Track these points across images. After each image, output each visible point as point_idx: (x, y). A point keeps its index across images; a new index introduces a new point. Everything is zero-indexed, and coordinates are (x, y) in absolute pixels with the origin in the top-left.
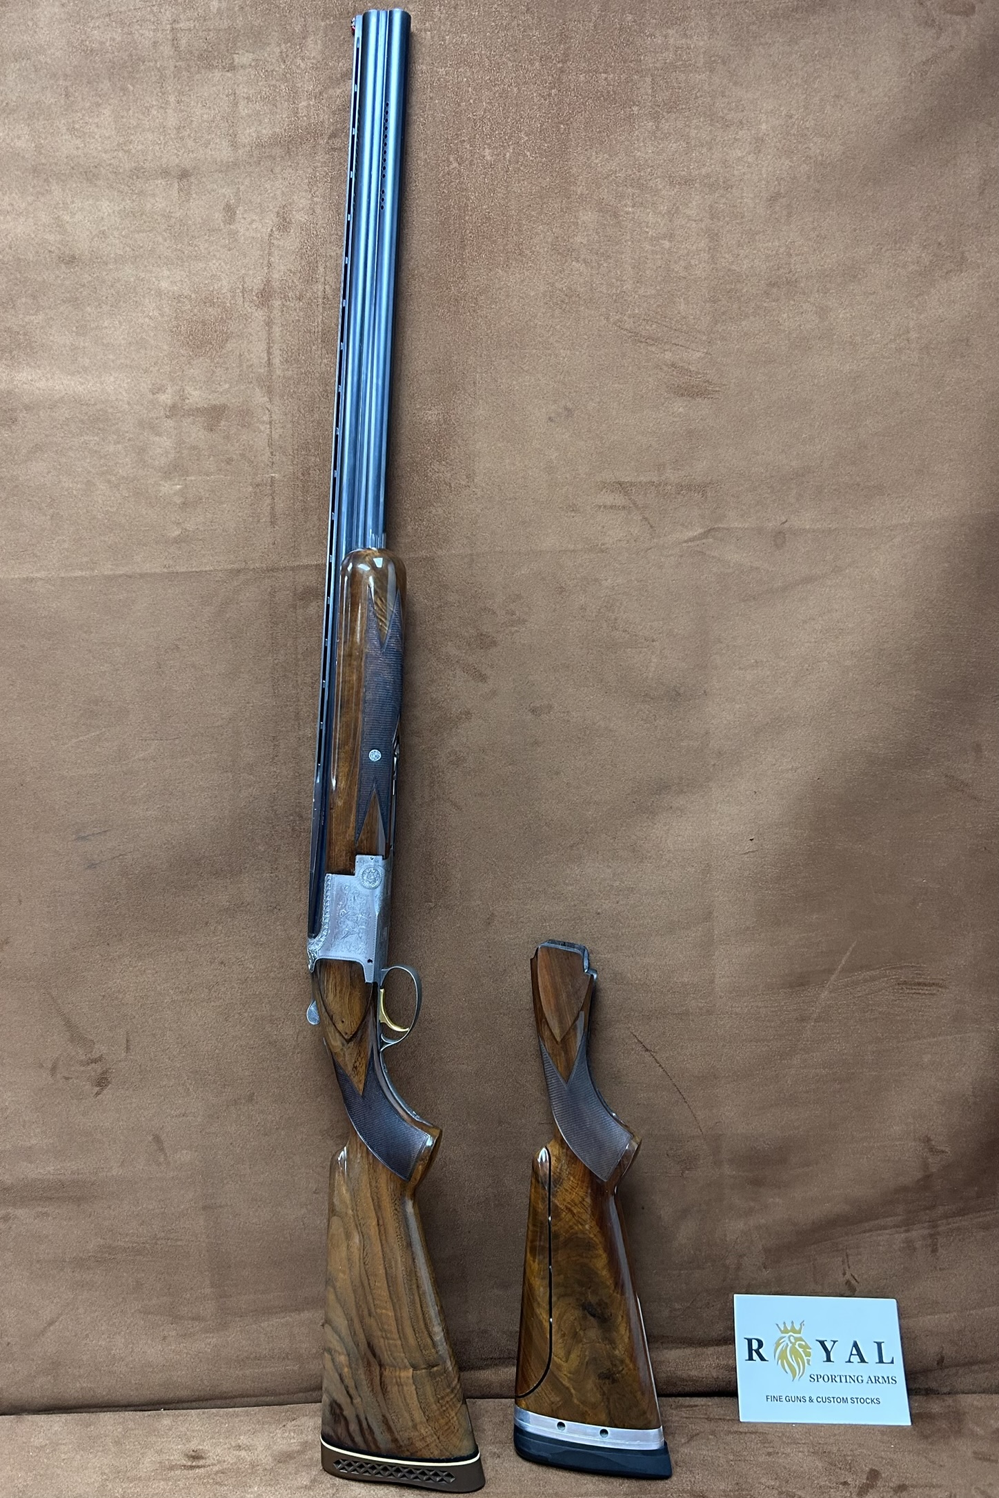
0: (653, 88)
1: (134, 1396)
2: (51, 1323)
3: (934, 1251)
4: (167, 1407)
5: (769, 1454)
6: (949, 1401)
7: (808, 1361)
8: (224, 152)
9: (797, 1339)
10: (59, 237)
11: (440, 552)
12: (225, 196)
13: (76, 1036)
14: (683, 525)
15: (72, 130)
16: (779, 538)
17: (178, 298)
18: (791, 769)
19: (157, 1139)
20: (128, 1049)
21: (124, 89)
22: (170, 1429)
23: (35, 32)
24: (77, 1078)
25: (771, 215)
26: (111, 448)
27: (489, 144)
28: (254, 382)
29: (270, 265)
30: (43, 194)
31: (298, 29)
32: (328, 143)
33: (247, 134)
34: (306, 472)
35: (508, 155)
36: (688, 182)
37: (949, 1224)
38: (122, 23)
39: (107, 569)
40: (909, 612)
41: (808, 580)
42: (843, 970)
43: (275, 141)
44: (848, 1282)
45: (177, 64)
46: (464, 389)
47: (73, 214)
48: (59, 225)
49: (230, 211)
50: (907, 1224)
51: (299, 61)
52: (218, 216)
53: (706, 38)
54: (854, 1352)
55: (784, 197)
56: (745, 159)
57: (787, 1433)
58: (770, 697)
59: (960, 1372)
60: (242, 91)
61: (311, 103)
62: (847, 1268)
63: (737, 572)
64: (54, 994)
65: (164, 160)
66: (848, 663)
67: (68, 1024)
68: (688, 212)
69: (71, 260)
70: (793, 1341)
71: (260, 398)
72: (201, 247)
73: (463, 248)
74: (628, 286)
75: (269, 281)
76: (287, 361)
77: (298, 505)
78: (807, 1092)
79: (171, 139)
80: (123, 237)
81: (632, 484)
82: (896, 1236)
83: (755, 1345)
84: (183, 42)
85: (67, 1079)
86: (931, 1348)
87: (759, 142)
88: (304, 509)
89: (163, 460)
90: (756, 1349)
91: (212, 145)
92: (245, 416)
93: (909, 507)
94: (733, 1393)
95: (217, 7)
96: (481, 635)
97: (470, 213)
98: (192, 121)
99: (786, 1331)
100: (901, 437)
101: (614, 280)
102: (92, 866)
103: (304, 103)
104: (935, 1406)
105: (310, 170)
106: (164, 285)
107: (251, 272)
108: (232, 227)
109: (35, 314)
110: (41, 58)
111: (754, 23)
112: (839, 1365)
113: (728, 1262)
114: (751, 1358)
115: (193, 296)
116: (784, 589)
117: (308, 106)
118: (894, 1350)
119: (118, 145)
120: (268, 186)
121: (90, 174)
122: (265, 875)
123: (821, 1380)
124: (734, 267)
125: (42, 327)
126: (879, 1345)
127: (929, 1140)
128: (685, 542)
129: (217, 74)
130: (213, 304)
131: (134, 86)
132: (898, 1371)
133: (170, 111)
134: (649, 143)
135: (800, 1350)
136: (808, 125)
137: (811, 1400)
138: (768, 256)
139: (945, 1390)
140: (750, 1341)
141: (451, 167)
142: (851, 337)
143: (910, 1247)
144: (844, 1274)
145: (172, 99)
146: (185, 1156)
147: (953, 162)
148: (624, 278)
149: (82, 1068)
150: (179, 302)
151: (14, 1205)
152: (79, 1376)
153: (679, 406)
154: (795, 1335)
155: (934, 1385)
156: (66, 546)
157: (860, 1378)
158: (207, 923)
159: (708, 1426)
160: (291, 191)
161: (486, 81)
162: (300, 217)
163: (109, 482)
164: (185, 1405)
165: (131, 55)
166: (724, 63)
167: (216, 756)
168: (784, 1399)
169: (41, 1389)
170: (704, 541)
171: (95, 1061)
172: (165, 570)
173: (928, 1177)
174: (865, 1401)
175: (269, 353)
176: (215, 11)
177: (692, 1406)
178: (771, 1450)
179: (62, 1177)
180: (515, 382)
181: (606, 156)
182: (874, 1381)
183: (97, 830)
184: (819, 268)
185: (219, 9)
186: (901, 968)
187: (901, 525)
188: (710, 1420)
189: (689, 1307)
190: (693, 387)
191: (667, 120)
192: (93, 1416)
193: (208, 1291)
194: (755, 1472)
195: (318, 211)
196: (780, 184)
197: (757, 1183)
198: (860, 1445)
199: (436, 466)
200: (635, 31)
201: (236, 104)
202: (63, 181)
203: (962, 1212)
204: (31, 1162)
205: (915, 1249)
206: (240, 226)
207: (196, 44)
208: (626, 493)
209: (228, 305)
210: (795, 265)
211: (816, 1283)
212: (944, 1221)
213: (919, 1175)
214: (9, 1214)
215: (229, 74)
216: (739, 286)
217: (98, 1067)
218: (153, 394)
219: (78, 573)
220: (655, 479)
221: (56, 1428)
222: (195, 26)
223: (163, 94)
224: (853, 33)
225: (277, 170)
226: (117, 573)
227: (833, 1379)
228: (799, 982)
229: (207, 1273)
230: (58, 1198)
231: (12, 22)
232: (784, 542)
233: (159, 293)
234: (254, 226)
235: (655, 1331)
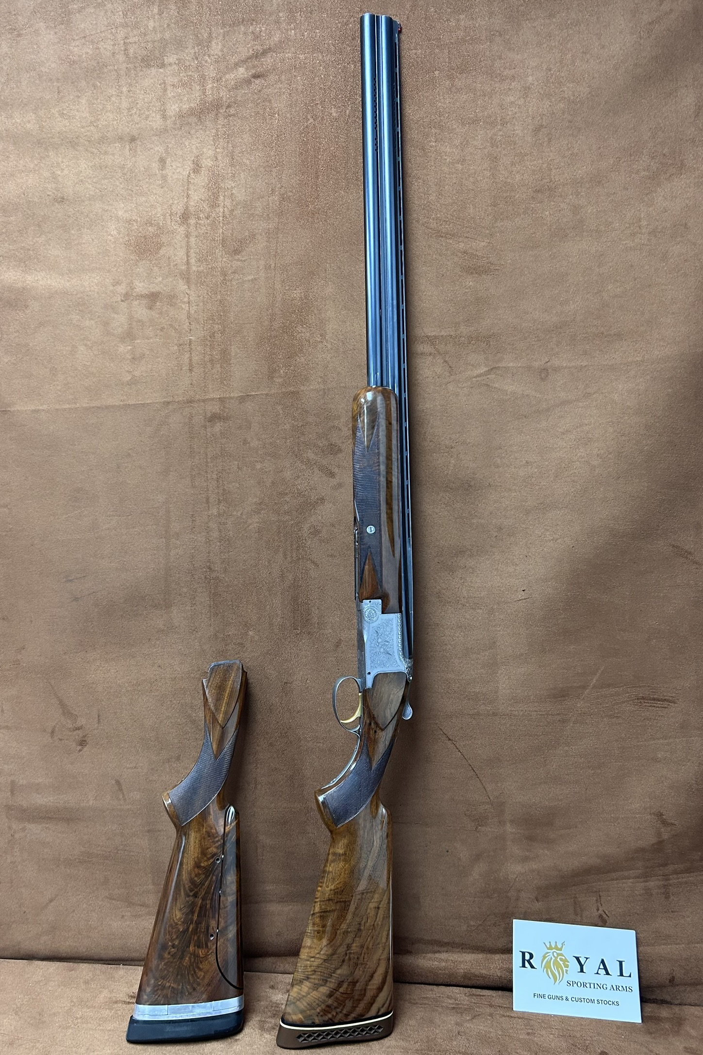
0: (449, 57)
1: (104, 954)
2: (51, 901)
3: (667, 897)
4: (125, 963)
5: (528, 1034)
6: (676, 1009)
7: (567, 971)
8: (157, 122)
9: (558, 955)
10: (54, 186)
11: (302, 388)
12: (159, 152)
13: (67, 712)
14: (473, 365)
15: (62, 115)
16: (544, 373)
17: (129, 222)
18: (553, 540)
19: (118, 782)
20: (99, 721)
21: (95, 86)
22: (122, 978)
23: (39, 52)
24: (67, 740)
25: (536, 141)
26: (87, 323)
27: (334, 105)
28: (178, 275)
29: (188, 196)
30: (44, 158)
31: (206, 35)
32: (225, 111)
33: (173, 108)
34: (212, 335)
35: (348, 112)
36: (475, 121)
37: (678, 879)
38: (92, 42)
39: (84, 403)
40: (641, 425)
41: (564, 403)
42: (594, 687)
43: (192, 112)
44: (601, 916)
45: (128, 66)
46: (318, 275)
47: (63, 170)
48: (54, 177)
49: (162, 161)
50: (646, 876)
51: (207, 58)
52: (155, 166)
53: (487, 19)
54: (602, 967)
55: (545, 127)
56: (516, 103)
57: (545, 1020)
58: (537, 488)
59: (688, 989)
60: (170, 80)
61: (215, 85)
62: (600, 905)
63: (513, 399)
64: (53, 682)
65: (120, 131)
66: (595, 463)
67: (62, 704)
68: (475, 143)
69: (62, 200)
70: (556, 956)
71: (182, 286)
72: (144, 187)
73: (317, 178)
74: (432, 198)
75: (187, 207)
76: (199, 261)
77: (207, 358)
78: (568, 775)
79: (124, 116)
80: (94, 183)
81: (436, 337)
82: (637, 884)
83: (527, 957)
84: (131, 51)
85: (61, 740)
86: (663, 970)
87: (526, 90)
88: (211, 361)
89: (120, 330)
90: (527, 960)
91: (150, 119)
92: (172, 299)
93: (641, 348)
94: (510, 989)
95: (152, 26)
96: (331, 445)
97: (322, 153)
98: (137, 103)
99: (550, 948)
100: (635, 298)
101: (422, 194)
102: (76, 599)
103: (210, 86)
104: (664, 1012)
105: (214, 131)
106: (120, 213)
107: (176, 202)
108: (163, 172)
109: (39, 237)
110: (43, 69)
111: (522, 5)
112: (589, 975)
113: (509, 894)
114: (524, 966)
115: (139, 219)
116: (548, 410)
117: (212, 88)
118: (632, 967)
119: (91, 122)
120: (187, 144)
121: (73, 144)
122: (187, 608)
123: (575, 985)
124: (509, 181)
125: (44, 245)
126: (621, 963)
127: (662, 815)
128: (475, 377)
129: (153, 70)
130: (151, 225)
131: (100, 83)
132: (634, 983)
133: (123, 98)
134: (447, 96)
135: (561, 963)
136: (563, 74)
137: (567, 999)
138: (534, 171)
139: (678, 1002)
140: (523, 954)
141: (309, 122)
142: (596, 226)
143: (648, 892)
144: (598, 910)
145: (125, 89)
146: (136, 795)
147: (675, 94)
148: (430, 192)
149: (70, 733)
150: (130, 224)
151: (29, 821)
152: (68, 937)
153: (470, 282)
154: (557, 952)
155: (668, 998)
156: (59, 388)
157: (605, 986)
158: (149, 639)
159: (488, 1010)
160: (202, 146)
161: (332, 62)
162: (207, 163)
163: (86, 345)
164: (137, 963)
165: (98, 63)
166: (500, 35)
167: (155, 527)
168: (547, 997)
169: (43, 944)
170: (488, 376)
171: (78, 729)
172: (122, 403)
173: (660, 843)
174: (608, 1003)
175: (188, 256)
176: (152, 29)
177: (480, 996)
178: (530, 1031)
179: (58, 805)
180: (353, 269)
181: (416, 108)
182: (615, 989)
183: (79, 576)
184: (573, 177)
185: (154, 27)
186: (640, 687)
187: (635, 362)
188: (491, 1006)
189: (481, 925)
190: (479, 267)
191: (460, 79)
192: (76, 965)
193: (151, 887)
194: (515, 1045)
195: (220, 158)
196: (542, 118)
197: (531, 839)
198: (599, 1034)
199: (299, 328)
200: (436, 18)
201: (165, 90)
202: (57, 149)
203: (688, 871)
204: (38, 794)
205: (652, 895)
206: (168, 172)
207: (139, 52)
208: (432, 344)
209: (161, 224)
210: (554, 176)
211: (577, 915)
212: (675, 876)
213: (654, 840)
214: (25, 826)
215: (161, 70)
216: (513, 194)
217: (80, 733)
218: (114, 286)
219: (67, 406)
220: (452, 333)
221: (51, 970)
222: (139, 40)
223: (119, 86)
224: (597, 6)
225: (193, 132)
226: (92, 405)
227: (585, 985)
228: (561, 695)
229: (150, 875)
230: (56, 818)
231: (24, 47)
232: (547, 376)
233: (118, 219)
234: (178, 171)
235: (457, 940)
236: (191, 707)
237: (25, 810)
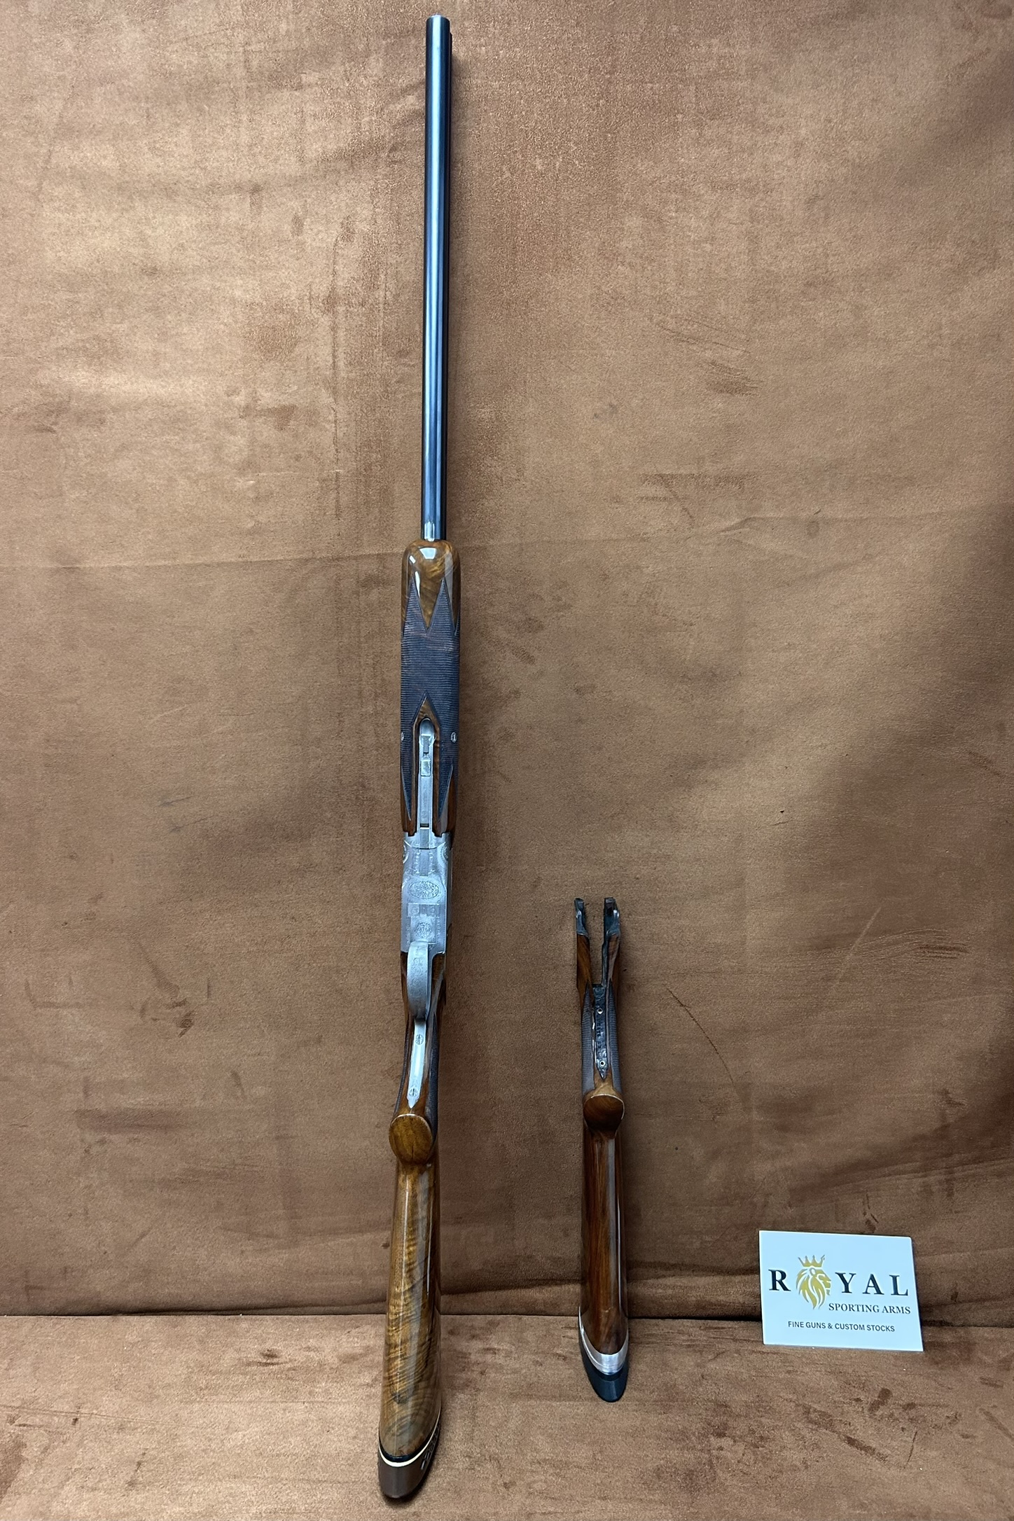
0: (696, 96)
1: (218, 1302)
2: (143, 1235)
3: (950, 1195)
4: (245, 1312)
5: (789, 1372)
6: (962, 1332)
7: (828, 1291)
8: (292, 167)
9: (817, 1272)
10: (142, 251)
11: (491, 542)
12: (293, 209)
13: (163, 982)
14: (720, 515)
15: (153, 149)
16: (813, 527)
17: (251, 306)
18: (821, 746)
19: (235, 1075)
20: (209, 994)
21: (200, 110)
22: (248, 1332)
23: (119, 57)
24: (164, 1019)
25: (809, 217)
26: (190, 447)
27: (539, 154)
28: (320, 383)
29: (335, 273)
30: (127, 211)
31: (361, 47)
32: (388, 156)
33: (314, 149)
34: (368, 467)
35: (558, 164)
36: (730, 186)
37: (965, 1171)
38: (198, 47)
39: (187, 559)
40: (937, 597)
41: (839, 567)
42: (867, 933)
43: (340, 156)
44: (868, 1222)
45: (249, 85)
46: (515, 388)
47: (155, 229)
48: (143, 239)
49: (298, 223)
50: (925, 1170)
51: (362, 79)
52: (287, 228)
53: (748, 46)
54: (871, 1284)
55: (822, 199)
56: (785, 163)
57: (807, 1356)
58: (802, 677)
59: (974, 1307)
60: (310, 108)
61: (373, 118)
62: (867, 1209)
63: (772, 560)
64: (144, 943)
65: (237, 176)
66: (877, 646)
67: (156, 971)
68: (730, 216)
69: (153, 272)
70: (814, 1273)
71: (325, 398)
72: (272, 257)
73: (515, 254)
74: (670, 288)
75: (333, 289)
76: (350, 364)
77: (361, 499)
78: (831, 1046)
79: (244, 155)
80: (201, 249)
81: (672, 476)
82: (914, 1180)
83: (778, 1277)
84: (255, 63)
85: (155, 1020)
86: (944, 1285)
87: (799, 145)
88: (366, 503)
89: (237, 458)
90: (778, 1281)
91: (281, 161)
92: (312, 416)
93: (938, 497)
94: (758, 1318)
95: (285, 29)
96: (530, 619)
97: (522, 221)
98: (263, 138)
99: (807, 1264)
100: (932, 430)
101: (658, 283)
102: (177, 829)
103: (367, 119)
104: (947, 1336)
105: (372, 183)
106: (238, 293)
107: (317, 280)
108: (299, 237)
109: (121, 323)
110: (124, 81)
111: (795, 31)
112: (856, 1297)
113: (755, 1200)
114: (774, 1288)
115: (264, 303)
116: (817, 576)
117: (370, 122)
118: (908, 1283)
119: (196, 162)
120: (333, 198)
121: (168, 190)
122: (331, 839)
123: (839, 1309)
124: (773, 268)
125: (127, 335)
126: (895, 1278)
127: (947, 1093)
128: (723, 531)
129: (286, 94)
130: (282, 311)
131: (209, 107)
132: (912, 1302)
133: (242, 129)
134: (692, 150)
135: (821, 1282)
136: (846, 128)
137: (830, 1327)
138: (805, 257)
139: (958, 1323)
140: (774, 1273)
141: (505, 177)
142: (884, 334)
143: (927, 1191)
144: (865, 1214)
145: (245, 118)
146: (260, 1091)
147: (988, 162)
148: (668, 280)
149: (169, 1011)
150: (251, 309)
151: (109, 1131)
152: (168, 1283)
153: (719, 402)
154: (816, 1268)
155: (948, 1318)
156: (150, 537)
157: (876, 1308)
158: (279, 882)
159: (733, 1346)
160: (354, 203)
161: (537, 94)
162: (362, 227)
163: (189, 478)
164: (261, 1311)
165: (207, 78)
166: (766, 70)
167: (287, 730)
168: (805, 1325)
169: (134, 1293)
170: (741, 530)
171: (179, 1004)
172: (240, 559)
173: (945, 1127)
174: (880, 1328)
175: (334, 357)
176: (284, 33)
177: (719, 1328)
178: (791, 1369)
179: (150, 1107)
180: (563, 381)
181: (651, 163)
182: (889, 1310)
183: (180, 797)
184: (855, 267)
185: (288, 31)
186: (924, 933)
187: (930, 514)
188: (735, 1340)
189: (718, 1240)
190: (732, 384)
191: (710, 127)
192: (180, 1318)
193: (281, 1212)
194: (775, 1387)
195: (379, 221)
196: (817, 186)
197: (783, 1128)
198: (874, 1368)
199: (488, 461)
200: (681, 41)
201: (303, 122)
202: (145, 198)
203: (977, 1160)
204: (123, 1094)
205: (932, 1193)
206: (307, 237)
207: (266, 65)
208: (667, 486)
209: (297, 311)
210: (832, 265)
211: (838, 1221)
212: (960, 1168)
213: (937, 1125)
214: (104, 1138)
215: (297, 93)
216: (777, 287)
217: (182, 1010)
218: (228, 396)
219: (162, 562)
220: (695, 472)
221: (147, 1327)
222: (265, 48)
223: (236, 113)
224: (891, 38)
225: (341, 183)
226: (197, 562)
227: (851, 1308)
228: (825, 945)
229: (280, 1196)
230: (147, 1126)
231: (98, 48)
232: (817, 531)
233: (233, 301)
234: (320, 237)
235: (687, 1260)
236: (337, 972)
237: (103, 1117)
